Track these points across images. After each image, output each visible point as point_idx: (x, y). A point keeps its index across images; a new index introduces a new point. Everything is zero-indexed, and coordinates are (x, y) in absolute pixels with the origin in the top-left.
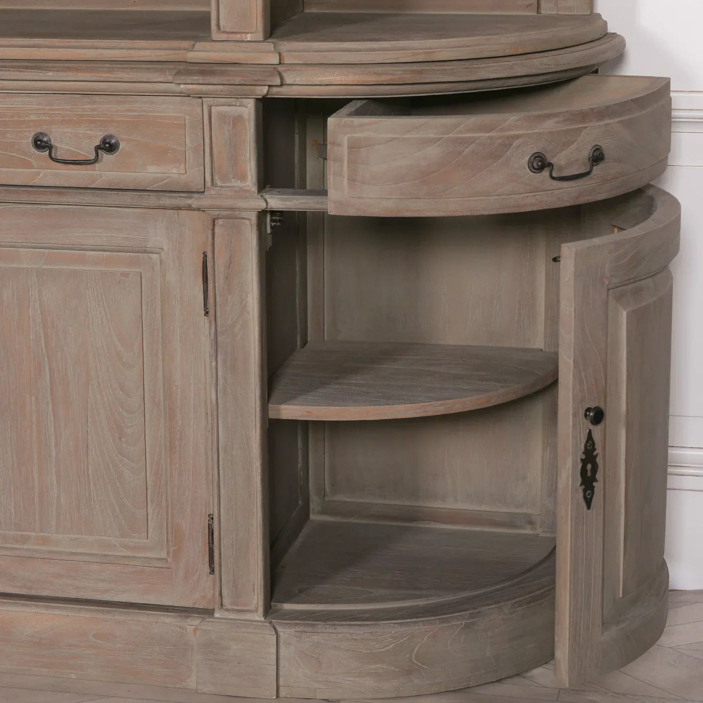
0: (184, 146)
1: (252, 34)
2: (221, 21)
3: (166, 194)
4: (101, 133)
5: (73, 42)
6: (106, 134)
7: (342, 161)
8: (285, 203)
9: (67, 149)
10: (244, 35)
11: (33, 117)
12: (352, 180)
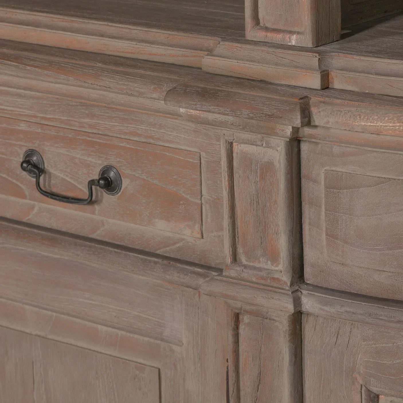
0: (199, 197)
1: (298, 36)
2: (260, 10)
3: (179, 265)
4: (100, 162)
5: (77, 23)
6: (105, 164)
7: (320, 207)
8: (325, 308)
9: (62, 178)
10: (287, 36)
11: (23, 126)
12: (331, 236)
